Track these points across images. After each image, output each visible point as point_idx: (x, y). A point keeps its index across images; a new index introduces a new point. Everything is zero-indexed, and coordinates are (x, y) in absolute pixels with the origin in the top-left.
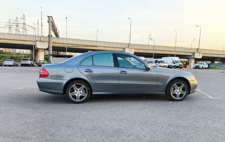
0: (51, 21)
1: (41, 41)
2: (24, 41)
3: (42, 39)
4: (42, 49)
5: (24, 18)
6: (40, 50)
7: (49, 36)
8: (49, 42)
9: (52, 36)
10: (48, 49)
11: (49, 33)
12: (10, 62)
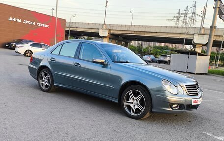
0: (218, 7)
1: (200, 34)
2: (180, 34)
3: (202, 31)
4: (200, 44)
5: (195, 7)
6: (197, 46)
7: (211, 27)
8: (210, 36)
9: (215, 26)
10: (206, 44)
11: (213, 23)
12: (148, 57)
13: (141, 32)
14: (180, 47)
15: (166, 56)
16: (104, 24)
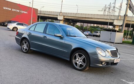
0: (129, 3)
1: (118, 19)
2: (106, 19)
3: (119, 18)
4: (118, 25)
5: (115, 3)
6: (116, 26)
7: (125, 15)
8: (124, 20)
9: (127, 15)
10: (122, 26)
11: (126, 13)
12: (87, 33)
13: (83, 18)
14: (106, 27)
15: (98, 32)
16: (61, 12)
